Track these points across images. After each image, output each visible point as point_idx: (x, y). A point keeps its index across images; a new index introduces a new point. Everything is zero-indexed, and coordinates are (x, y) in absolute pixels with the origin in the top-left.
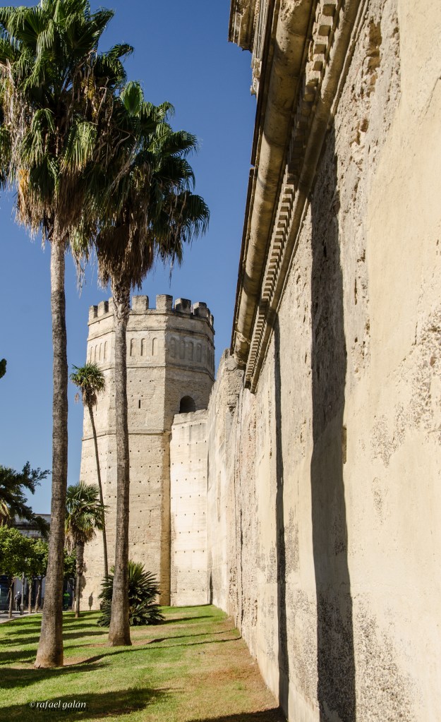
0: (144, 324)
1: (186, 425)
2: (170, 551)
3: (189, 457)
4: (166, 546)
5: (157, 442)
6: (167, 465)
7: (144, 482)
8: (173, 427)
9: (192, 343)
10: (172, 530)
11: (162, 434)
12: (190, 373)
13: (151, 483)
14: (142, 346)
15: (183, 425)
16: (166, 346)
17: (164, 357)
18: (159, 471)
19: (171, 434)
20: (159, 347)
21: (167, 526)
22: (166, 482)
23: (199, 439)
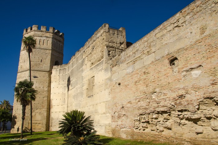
0: (45, 35)
1: (58, 69)
2: (50, 112)
3: (59, 80)
4: (48, 110)
5: (47, 74)
6: (50, 82)
7: (42, 88)
8: (52, 70)
9: (59, 44)
10: (51, 105)
11: (48, 72)
12: (59, 54)
13: (44, 88)
14: (44, 42)
15: (57, 69)
16: (52, 43)
17: (51, 47)
18: (47, 84)
19: (52, 72)
20: (49, 43)
21: (49, 103)
22: (49, 88)
23: (63, 73)
